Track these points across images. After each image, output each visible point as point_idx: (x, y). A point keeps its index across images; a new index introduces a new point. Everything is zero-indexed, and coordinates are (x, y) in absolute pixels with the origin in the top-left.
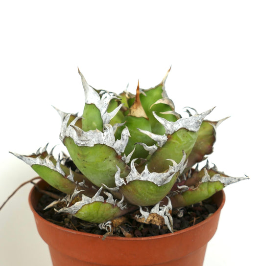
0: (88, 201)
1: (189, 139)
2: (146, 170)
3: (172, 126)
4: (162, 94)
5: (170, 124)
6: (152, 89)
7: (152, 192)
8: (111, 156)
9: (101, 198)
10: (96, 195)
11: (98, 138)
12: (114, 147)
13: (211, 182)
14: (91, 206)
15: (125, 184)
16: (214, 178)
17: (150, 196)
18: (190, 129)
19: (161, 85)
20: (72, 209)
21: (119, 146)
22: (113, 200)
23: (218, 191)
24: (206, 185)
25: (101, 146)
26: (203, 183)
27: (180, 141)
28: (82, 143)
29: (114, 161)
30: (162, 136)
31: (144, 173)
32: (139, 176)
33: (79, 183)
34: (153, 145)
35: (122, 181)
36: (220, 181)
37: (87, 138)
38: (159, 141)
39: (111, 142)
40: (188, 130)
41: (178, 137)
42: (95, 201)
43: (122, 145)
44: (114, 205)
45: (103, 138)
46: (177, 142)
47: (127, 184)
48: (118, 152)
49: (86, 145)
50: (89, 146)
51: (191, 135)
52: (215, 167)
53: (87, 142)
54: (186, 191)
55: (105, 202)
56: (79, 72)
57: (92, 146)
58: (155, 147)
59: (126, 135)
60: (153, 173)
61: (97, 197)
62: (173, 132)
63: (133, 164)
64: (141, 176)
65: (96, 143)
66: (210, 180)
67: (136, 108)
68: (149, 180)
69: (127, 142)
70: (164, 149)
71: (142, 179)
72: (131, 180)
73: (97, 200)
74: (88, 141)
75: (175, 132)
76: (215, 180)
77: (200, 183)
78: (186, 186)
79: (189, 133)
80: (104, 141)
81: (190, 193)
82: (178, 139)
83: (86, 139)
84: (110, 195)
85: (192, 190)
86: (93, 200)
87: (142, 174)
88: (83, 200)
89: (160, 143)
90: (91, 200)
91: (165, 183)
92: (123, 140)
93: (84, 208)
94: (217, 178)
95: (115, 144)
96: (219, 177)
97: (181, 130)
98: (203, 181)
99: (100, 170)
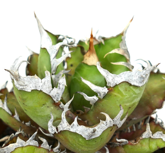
0: (21, 144)
1: (132, 94)
2: (75, 122)
3: (114, 78)
4: (120, 44)
5: (112, 76)
6: (113, 38)
7: (82, 144)
8: (49, 103)
9: (36, 143)
10: (30, 139)
11: (35, 84)
12: (51, 94)
13: (152, 138)
14: (24, 149)
15: (57, 133)
16: (156, 135)
17: (81, 147)
18: (132, 84)
19: (122, 34)
20: (5, 150)
21: (55, 94)
22: (48, 145)
23: (161, 148)
24: (147, 141)
25: (38, 92)
26: (143, 139)
27: (122, 95)
28: (21, 87)
29: (52, 108)
30: (103, 88)
31: (73, 125)
32: (68, 127)
33: (26, 123)
34: (94, 96)
35: (54, 130)
36: (162, 139)
37: (24, 83)
38: (99, 93)
39: (48, 89)
40: (130, 85)
41: (119, 90)
42: (29, 145)
43: (58, 93)
44: (50, 150)
45: (41, 84)
46: (119, 95)
47: (58, 133)
48: (55, 100)
49: (24, 90)
50: (26, 90)
51: (134, 90)
52: (162, 123)
53: (25, 87)
54: (126, 145)
55: (39, 147)
56: (35, 16)
57: (30, 91)
58: (95, 98)
59: (62, 84)
60: (82, 126)
61: (31, 141)
62: (114, 85)
63: (64, 114)
64: (70, 127)
65: (33, 89)
66: (152, 137)
67: (89, 56)
68: (78, 132)
69: (63, 91)
70: (105, 100)
71: (72, 130)
72: (61, 129)
73: (31, 144)
74: (26, 85)
75: (116, 85)
76: (157, 138)
77: (140, 138)
78: (124, 140)
79: (131, 87)
80: (41, 87)
81: (130, 146)
82: (119, 92)
83: (24, 85)
84: (44, 141)
85: (131, 144)
86: (27, 144)
87: (71, 125)
88: (16, 143)
89: (100, 95)
90: (25, 144)
91: (93, 137)
92: (59, 88)
93: (17, 150)
94: (159, 135)
95: (52, 92)
96: (161, 134)
97: (123, 84)
98: (144, 137)
99: (38, 115)
